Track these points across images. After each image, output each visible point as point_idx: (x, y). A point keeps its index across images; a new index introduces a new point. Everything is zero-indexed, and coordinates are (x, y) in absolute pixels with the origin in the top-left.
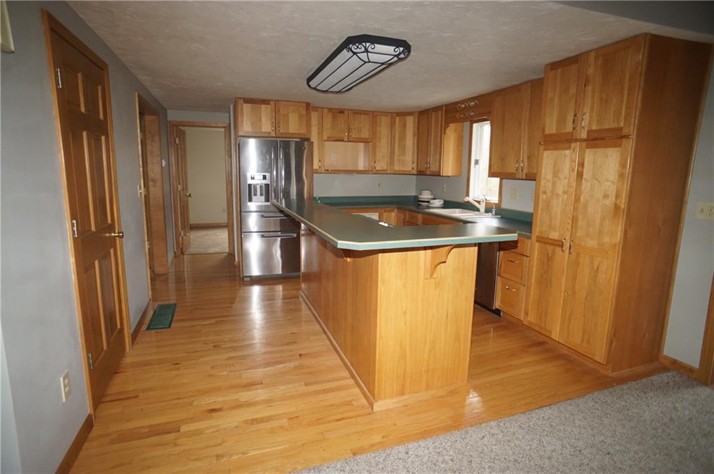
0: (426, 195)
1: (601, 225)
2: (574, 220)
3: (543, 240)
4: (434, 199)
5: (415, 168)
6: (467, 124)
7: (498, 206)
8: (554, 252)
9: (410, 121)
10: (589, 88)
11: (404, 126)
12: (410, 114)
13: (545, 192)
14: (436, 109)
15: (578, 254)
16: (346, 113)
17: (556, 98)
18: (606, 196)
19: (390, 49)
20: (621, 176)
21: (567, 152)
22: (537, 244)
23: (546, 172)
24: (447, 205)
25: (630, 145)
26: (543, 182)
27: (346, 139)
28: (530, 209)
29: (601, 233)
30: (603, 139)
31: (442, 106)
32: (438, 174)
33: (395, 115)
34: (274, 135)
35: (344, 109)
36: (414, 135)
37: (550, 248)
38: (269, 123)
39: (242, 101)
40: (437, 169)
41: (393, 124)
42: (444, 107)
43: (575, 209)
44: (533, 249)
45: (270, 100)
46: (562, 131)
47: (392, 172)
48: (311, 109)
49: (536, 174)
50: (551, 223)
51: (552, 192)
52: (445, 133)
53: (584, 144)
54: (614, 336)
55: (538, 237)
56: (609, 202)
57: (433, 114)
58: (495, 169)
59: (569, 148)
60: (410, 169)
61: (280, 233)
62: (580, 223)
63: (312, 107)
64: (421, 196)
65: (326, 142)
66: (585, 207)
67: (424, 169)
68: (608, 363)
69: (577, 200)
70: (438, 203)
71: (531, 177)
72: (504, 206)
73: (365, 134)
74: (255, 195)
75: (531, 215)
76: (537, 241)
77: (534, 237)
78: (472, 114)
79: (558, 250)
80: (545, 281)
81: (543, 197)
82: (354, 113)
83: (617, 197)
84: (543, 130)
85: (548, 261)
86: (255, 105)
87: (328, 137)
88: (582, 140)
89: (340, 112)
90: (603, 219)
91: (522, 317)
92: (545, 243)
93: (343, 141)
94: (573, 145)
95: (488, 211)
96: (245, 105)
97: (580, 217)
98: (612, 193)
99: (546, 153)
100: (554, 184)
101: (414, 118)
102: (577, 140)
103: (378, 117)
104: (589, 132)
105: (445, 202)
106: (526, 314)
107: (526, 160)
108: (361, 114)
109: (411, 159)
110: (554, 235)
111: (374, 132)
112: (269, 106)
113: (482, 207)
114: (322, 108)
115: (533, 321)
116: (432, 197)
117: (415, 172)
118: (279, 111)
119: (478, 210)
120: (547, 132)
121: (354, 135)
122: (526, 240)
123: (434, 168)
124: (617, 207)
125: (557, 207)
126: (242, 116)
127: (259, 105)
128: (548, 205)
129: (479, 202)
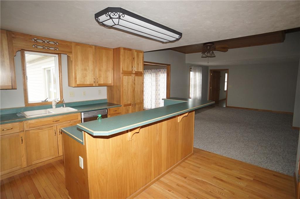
21: (130, 77)
46: (128, 70)
53: (135, 75)
55: (124, 105)
59: (131, 76)
88: (134, 74)
120: (124, 70)
122: (120, 108)
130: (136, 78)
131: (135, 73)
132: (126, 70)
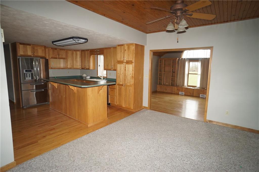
0: (84, 75)
1: (130, 80)
2: (125, 80)
3: (119, 85)
4: (87, 76)
5: (81, 67)
6: (96, 56)
7: (106, 77)
8: (121, 87)
9: (79, 53)
10: (126, 52)
11: (77, 54)
12: (78, 51)
13: (118, 74)
14: (87, 50)
15: (126, 87)
16: (57, 49)
17: (119, 53)
18: (130, 74)
19: (84, 40)
20: (133, 70)
21: (122, 65)
22: (118, 86)
23: (118, 69)
24: (91, 78)
25: (134, 64)
26: (118, 71)
27: (58, 58)
28: (115, 78)
29: (130, 82)
30: (129, 62)
31: (89, 50)
32: (89, 69)
33: (73, 51)
34: (33, 56)
35: (56, 48)
36: (80, 57)
37: (120, 86)
38: (31, 52)
39: (19, 44)
40: (88, 68)
41: (73, 54)
42: (90, 50)
43: (125, 77)
44: (117, 87)
45: (30, 44)
47: (73, 68)
48: (46, 48)
49: (116, 69)
50: (120, 81)
51: (120, 73)
52: (90, 57)
54: (134, 103)
56: (131, 75)
57: (86, 52)
58: (105, 68)
59: (123, 64)
60: (79, 67)
61: (35, 90)
62: (126, 80)
63: (47, 47)
64: (83, 76)
65: (51, 59)
66: (127, 77)
67: (84, 68)
68: (134, 109)
69: (125, 75)
70: (88, 77)
71: (115, 70)
72: (108, 77)
73: (64, 57)
74: (27, 77)
75: (116, 79)
76: (118, 85)
77: (117, 84)
78: (98, 53)
79: (122, 86)
80: (120, 94)
81: (118, 75)
82: (60, 50)
83: (132, 74)
84: (117, 60)
85: (120, 90)
86: (24, 45)
87: (52, 57)
89: (55, 49)
90: (130, 79)
91: (116, 104)
92: (120, 85)
93: (56, 58)
94: (123, 63)
95: (104, 79)
96: (20, 45)
97: (126, 79)
98: (131, 74)
99: (118, 65)
100: (120, 72)
101: (80, 52)
102: (124, 62)
103: (68, 51)
104: (126, 61)
105: (91, 77)
106: (117, 102)
107: (113, 66)
108: (62, 50)
109: (79, 64)
110: (121, 83)
111: (67, 56)
112: (30, 46)
113: (102, 78)
114: (49, 47)
115: (118, 104)
116: (86, 76)
117: (81, 68)
118: (34, 48)
119: (101, 79)
120: (118, 60)
121: (60, 56)
123: (87, 67)
124: (132, 76)
125: (122, 77)
126: (19, 49)
127: (26, 46)
128: (119, 77)
129: (101, 77)
130: (127, 65)
131: (125, 62)
132: (120, 60)
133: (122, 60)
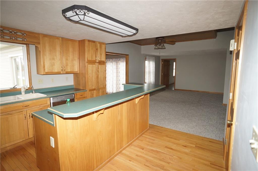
132: (90, 59)
133: (95, 59)
